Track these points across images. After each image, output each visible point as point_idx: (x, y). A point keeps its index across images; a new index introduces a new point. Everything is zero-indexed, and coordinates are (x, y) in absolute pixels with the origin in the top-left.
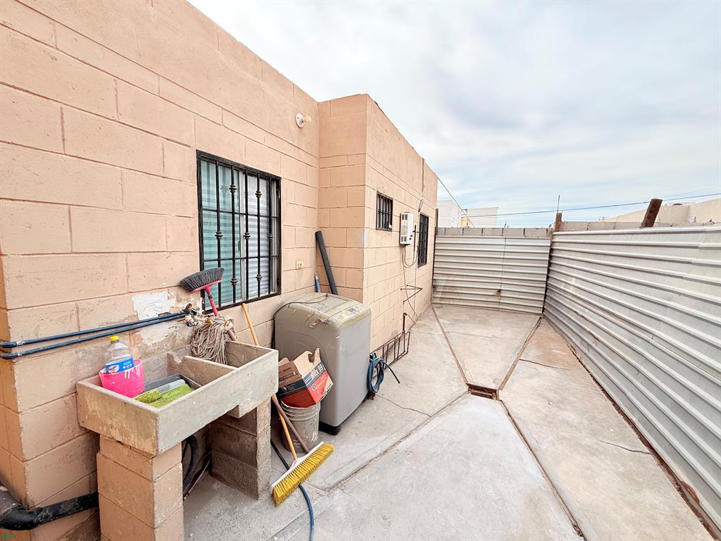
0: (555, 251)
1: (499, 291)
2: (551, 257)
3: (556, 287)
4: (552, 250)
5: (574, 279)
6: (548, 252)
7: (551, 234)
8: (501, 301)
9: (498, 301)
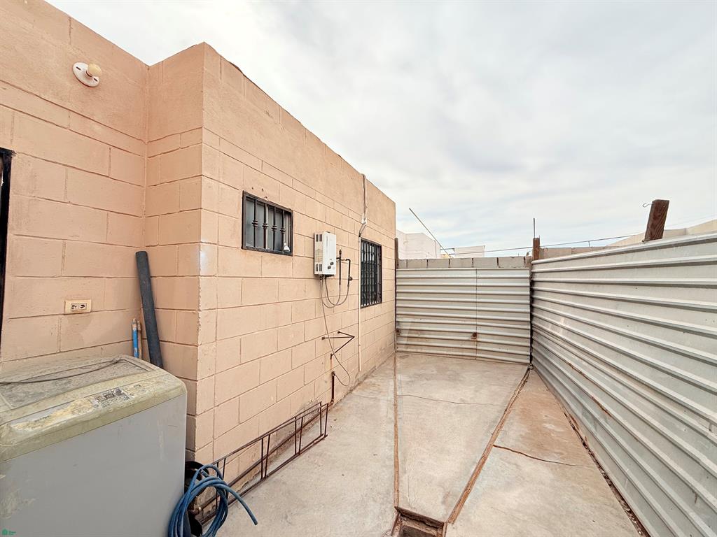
0: (536, 284)
1: (475, 335)
2: (532, 291)
3: (542, 329)
4: (532, 283)
5: (563, 319)
6: (529, 284)
7: (529, 263)
8: (479, 348)
9: (475, 347)
